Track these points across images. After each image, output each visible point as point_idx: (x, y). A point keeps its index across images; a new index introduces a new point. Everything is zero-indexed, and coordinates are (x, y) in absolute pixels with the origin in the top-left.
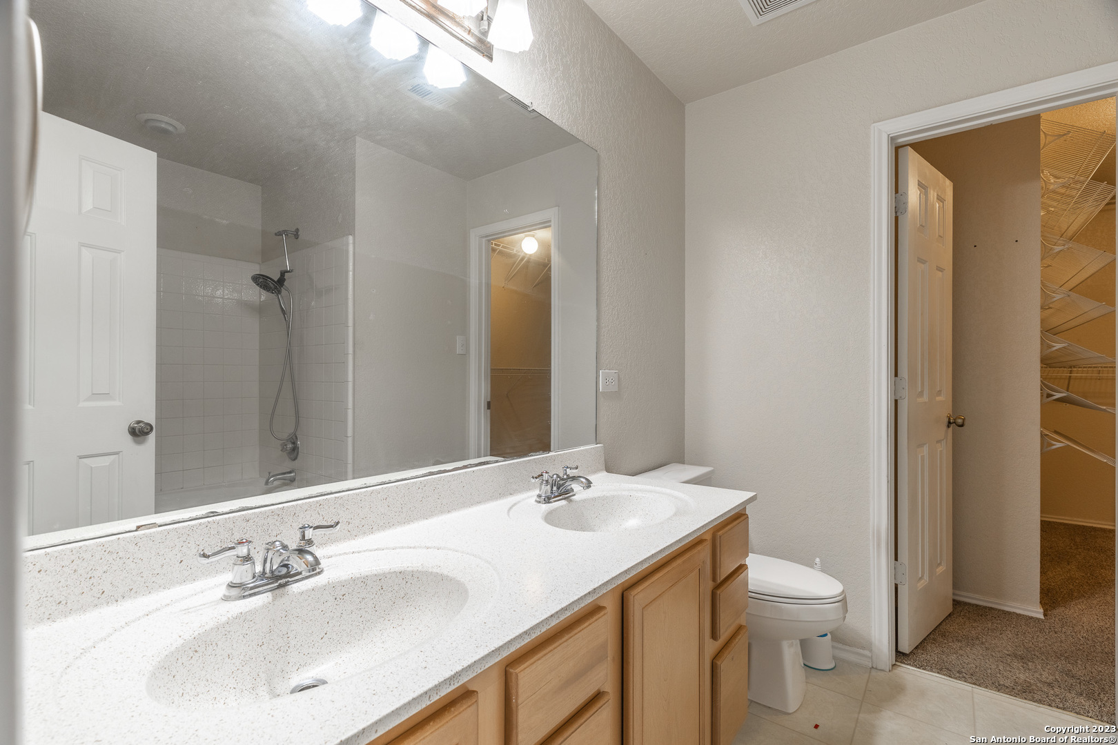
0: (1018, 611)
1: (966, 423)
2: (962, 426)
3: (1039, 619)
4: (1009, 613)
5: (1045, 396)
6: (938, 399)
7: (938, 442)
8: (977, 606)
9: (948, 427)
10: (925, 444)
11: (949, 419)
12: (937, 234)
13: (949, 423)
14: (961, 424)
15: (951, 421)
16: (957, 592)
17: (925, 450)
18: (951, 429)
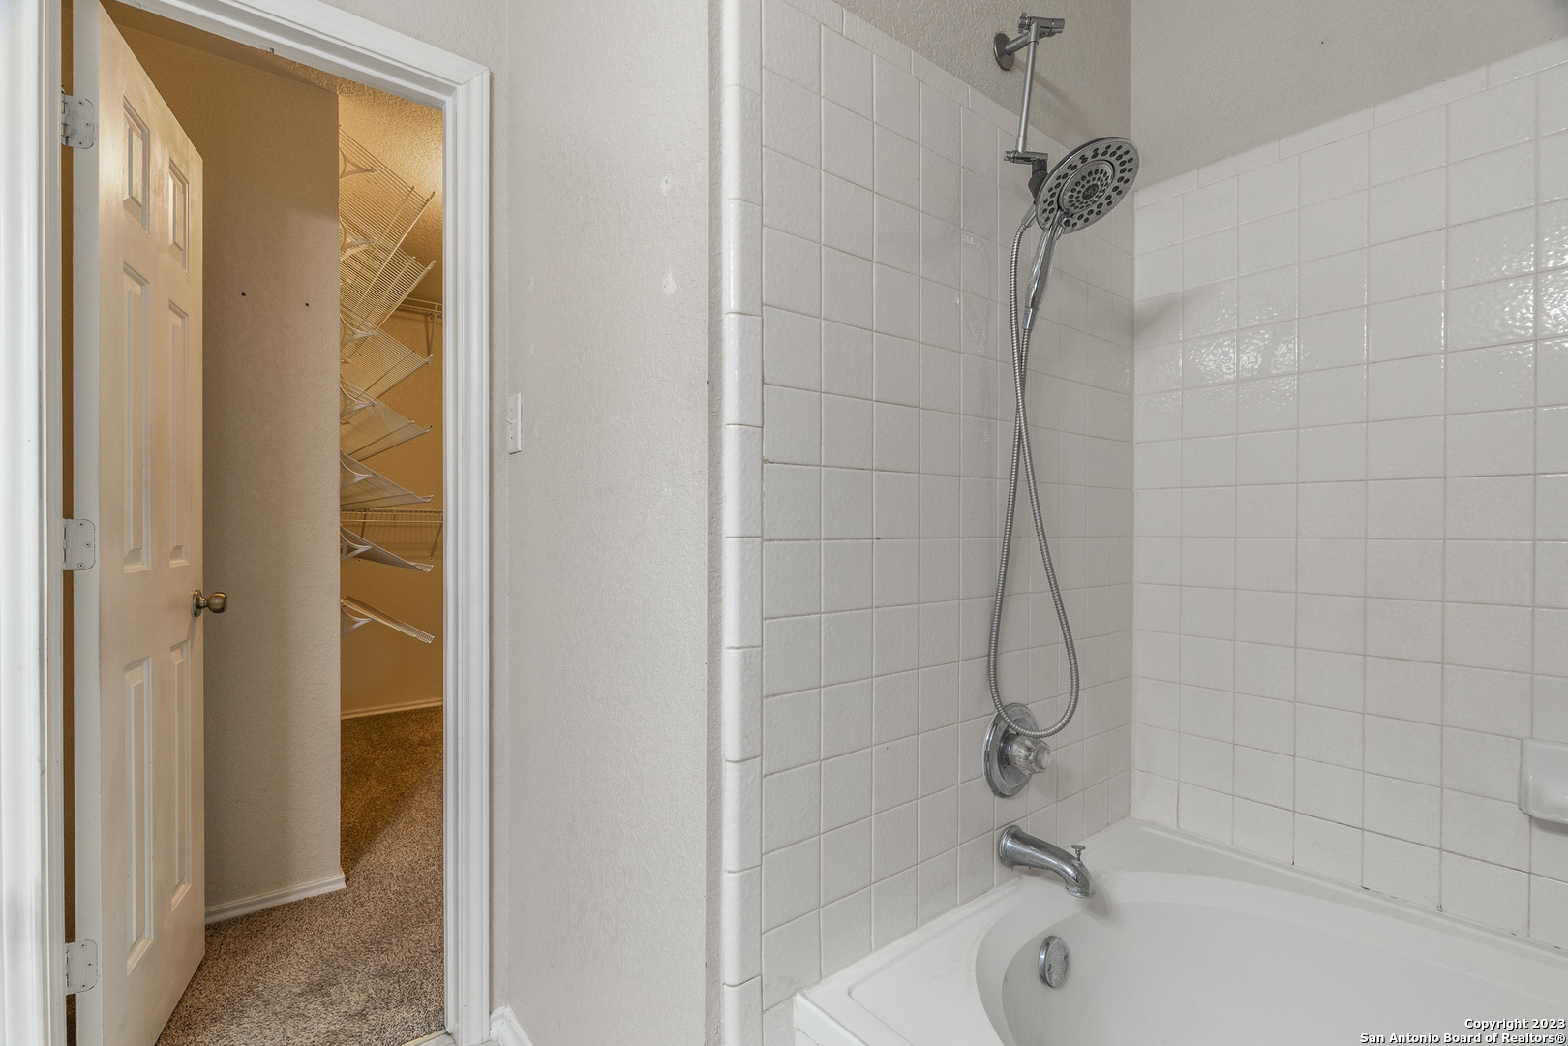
0: (310, 894)
1: (229, 604)
2: (222, 610)
3: (338, 893)
4: (298, 903)
5: (345, 551)
6: (175, 563)
7: (173, 648)
8: (248, 916)
9: (196, 615)
10: (147, 658)
11: (198, 600)
12: (171, 241)
13: (198, 607)
14: (219, 607)
15: (202, 603)
16: (214, 908)
17: (143, 676)
18: (201, 618)
